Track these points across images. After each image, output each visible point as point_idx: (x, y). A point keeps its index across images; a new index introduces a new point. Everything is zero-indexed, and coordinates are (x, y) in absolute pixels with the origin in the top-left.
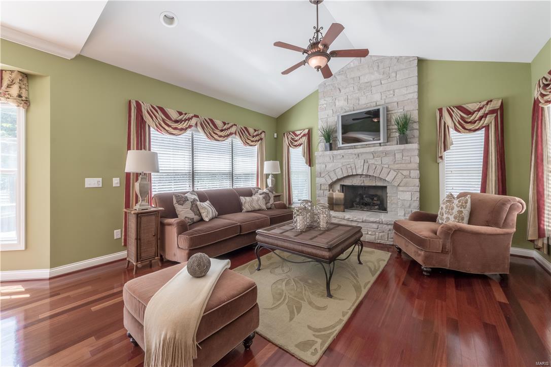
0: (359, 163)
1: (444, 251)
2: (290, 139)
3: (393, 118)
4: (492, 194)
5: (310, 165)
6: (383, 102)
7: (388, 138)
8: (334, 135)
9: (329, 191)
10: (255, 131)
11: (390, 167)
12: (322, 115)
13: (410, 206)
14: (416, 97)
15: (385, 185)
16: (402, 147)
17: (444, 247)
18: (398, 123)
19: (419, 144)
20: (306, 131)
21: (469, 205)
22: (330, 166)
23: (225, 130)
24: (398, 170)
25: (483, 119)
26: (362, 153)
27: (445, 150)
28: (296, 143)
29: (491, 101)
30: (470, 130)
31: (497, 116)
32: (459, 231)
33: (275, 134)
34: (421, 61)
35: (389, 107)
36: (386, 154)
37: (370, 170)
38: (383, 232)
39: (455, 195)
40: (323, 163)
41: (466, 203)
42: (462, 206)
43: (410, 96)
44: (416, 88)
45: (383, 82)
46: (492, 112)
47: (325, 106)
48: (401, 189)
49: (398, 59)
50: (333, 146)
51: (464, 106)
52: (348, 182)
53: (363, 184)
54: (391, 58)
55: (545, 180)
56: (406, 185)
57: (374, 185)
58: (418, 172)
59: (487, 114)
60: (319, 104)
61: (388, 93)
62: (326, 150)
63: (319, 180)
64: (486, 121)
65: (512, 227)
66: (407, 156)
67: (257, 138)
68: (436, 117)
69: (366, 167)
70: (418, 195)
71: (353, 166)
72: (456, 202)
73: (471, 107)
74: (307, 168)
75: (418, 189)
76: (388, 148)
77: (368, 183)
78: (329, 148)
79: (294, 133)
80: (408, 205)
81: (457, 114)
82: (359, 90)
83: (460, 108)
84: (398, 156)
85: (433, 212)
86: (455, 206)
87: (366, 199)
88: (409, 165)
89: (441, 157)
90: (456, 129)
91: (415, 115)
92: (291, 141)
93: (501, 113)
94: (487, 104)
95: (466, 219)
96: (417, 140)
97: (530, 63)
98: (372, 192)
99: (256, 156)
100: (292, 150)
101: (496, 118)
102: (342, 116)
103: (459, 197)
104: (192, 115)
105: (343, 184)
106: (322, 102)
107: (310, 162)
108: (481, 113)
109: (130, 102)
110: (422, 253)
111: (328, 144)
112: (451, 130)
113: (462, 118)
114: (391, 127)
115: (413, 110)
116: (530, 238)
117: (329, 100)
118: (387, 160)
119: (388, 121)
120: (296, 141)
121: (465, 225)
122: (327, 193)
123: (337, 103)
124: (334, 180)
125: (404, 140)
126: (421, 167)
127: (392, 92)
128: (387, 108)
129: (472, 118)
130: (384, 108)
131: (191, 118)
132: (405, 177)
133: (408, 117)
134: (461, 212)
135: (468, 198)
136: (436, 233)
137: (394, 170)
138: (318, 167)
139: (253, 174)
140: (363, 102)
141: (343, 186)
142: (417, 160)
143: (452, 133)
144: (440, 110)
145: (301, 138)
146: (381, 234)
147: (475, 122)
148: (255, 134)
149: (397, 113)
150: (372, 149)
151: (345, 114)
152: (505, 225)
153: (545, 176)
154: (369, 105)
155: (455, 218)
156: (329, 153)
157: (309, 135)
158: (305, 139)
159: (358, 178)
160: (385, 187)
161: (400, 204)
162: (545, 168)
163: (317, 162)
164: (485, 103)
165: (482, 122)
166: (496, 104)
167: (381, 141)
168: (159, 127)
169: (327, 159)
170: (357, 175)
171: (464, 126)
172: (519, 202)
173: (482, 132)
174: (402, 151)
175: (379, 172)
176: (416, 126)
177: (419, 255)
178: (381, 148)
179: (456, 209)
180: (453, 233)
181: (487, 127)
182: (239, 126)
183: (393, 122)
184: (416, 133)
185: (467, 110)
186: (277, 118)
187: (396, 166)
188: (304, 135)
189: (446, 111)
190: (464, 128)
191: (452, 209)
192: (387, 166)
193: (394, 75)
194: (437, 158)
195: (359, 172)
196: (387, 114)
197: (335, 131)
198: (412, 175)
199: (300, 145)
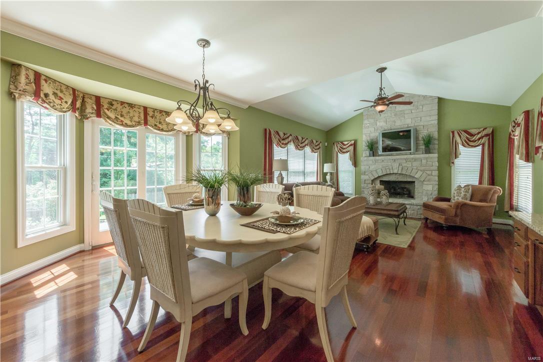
0: (396, 165)
1: (456, 215)
2: (339, 147)
3: (421, 136)
4: (486, 185)
5: (355, 167)
6: (412, 125)
7: (417, 149)
8: (375, 146)
9: (372, 184)
10: (317, 142)
11: (419, 168)
12: (365, 131)
13: (431, 194)
14: (437, 123)
15: (414, 180)
16: (427, 155)
17: (456, 214)
18: (424, 140)
19: (438, 154)
20: (353, 142)
21: (470, 191)
22: (372, 168)
23: (303, 142)
24: (423, 171)
25: (481, 140)
26: (398, 159)
27: (455, 158)
28: (344, 151)
29: (486, 128)
30: (472, 146)
31: (489, 138)
32: (464, 205)
33: (326, 144)
34: (440, 100)
35: (418, 128)
36: (415, 160)
37: (404, 170)
38: (414, 210)
39: (463, 186)
40: (367, 165)
41: (469, 190)
42: (466, 192)
43: (433, 122)
44: (436, 117)
45: (413, 111)
46: (487, 135)
47: (368, 125)
48: (425, 183)
49: (425, 97)
50: (375, 153)
51: (468, 130)
52: (385, 179)
53: (397, 180)
54: (419, 96)
55: (514, 177)
56: (428, 181)
57: (406, 180)
58: (437, 172)
59: (483, 137)
60: (364, 123)
61: (417, 119)
62: (370, 156)
63: (363, 177)
64: (482, 141)
65: (495, 203)
66: (430, 162)
67: (318, 147)
68: (450, 137)
69: (400, 168)
70: (437, 187)
71: (391, 167)
72: (463, 189)
73: (473, 131)
74: (352, 168)
75: (437, 183)
76: (417, 156)
77: (401, 179)
78: (372, 155)
79: (342, 143)
80: (430, 193)
81: (464, 135)
82: (395, 115)
83: (466, 132)
84: (424, 161)
85: (447, 197)
86: (462, 192)
87: (399, 190)
88: (432, 168)
89: (453, 163)
90: (463, 145)
91: (436, 135)
92: (340, 149)
93: (492, 136)
94: (483, 130)
95: (469, 199)
96: (436, 151)
97: (510, 107)
98: (403, 185)
99: (317, 159)
100: (339, 155)
101: (489, 139)
102: (383, 133)
103: (464, 187)
104: (289, 134)
105: (381, 179)
106: (366, 122)
107: (355, 164)
108: (479, 136)
109: (266, 130)
110: (444, 217)
111: (371, 152)
112: (460, 145)
113: (467, 138)
114: (418, 142)
115: (434, 132)
116: (505, 210)
117: (372, 121)
118: (415, 164)
119: (417, 138)
120: (344, 149)
121: (468, 202)
122: (370, 186)
123: (378, 124)
124: (376, 177)
125: (428, 150)
126: (439, 169)
127: (419, 119)
128: (416, 129)
129: (474, 138)
130: (414, 129)
131: (289, 137)
132: (429, 175)
133: (431, 136)
134: (465, 195)
135: (470, 187)
136: (451, 206)
137: (421, 171)
138: (363, 167)
139: (314, 172)
140: (398, 124)
141: (381, 181)
142: (437, 164)
143: (461, 147)
144: (453, 132)
145: (349, 147)
146: (412, 212)
147: (476, 141)
148: (317, 144)
149: (423, 133)
150: (406, 157)
151: (385, 132)
152: (491, 201)
153: (514, 175)
154: (402, 127)
155: (462, 198)
156: (372, 158)
157: (355, 145)
158: (352, 148)
159: (394, 176)
160: (414, 182)
161: (424, 192)
162: (514, 171)
163: (362, 164)
164: (482, 129)
165: (480, 142)
166: (489, 131)
167: (412, 151)
168: (278, 145)
169: (371, 162)
170: (393, 173)
171: (468, 143)
172: (498, 189)
173: (480, 147)
174: (427, 158)
175: (410, 171)
176: (436, 142)
177: (442, 218)
178: (412, 156)
179: (463, 194)
180: (461, 206)
181: (483, 145)
182: (310, 139)
183: (420, 138)
184: (437, 146)
185: (470, 133)
186: (328, 131)
187: (422, 168)
188: (351, 145)
189: (457, 134)
190: (468, 144)
191: (461, 193)
192: (415, 168)
193: (421, 107)
194: (450, 163)
195: (395, 171)
196: (416, 133)
197: (377, 143)
198: (433, 174)
199: (347, 152)
